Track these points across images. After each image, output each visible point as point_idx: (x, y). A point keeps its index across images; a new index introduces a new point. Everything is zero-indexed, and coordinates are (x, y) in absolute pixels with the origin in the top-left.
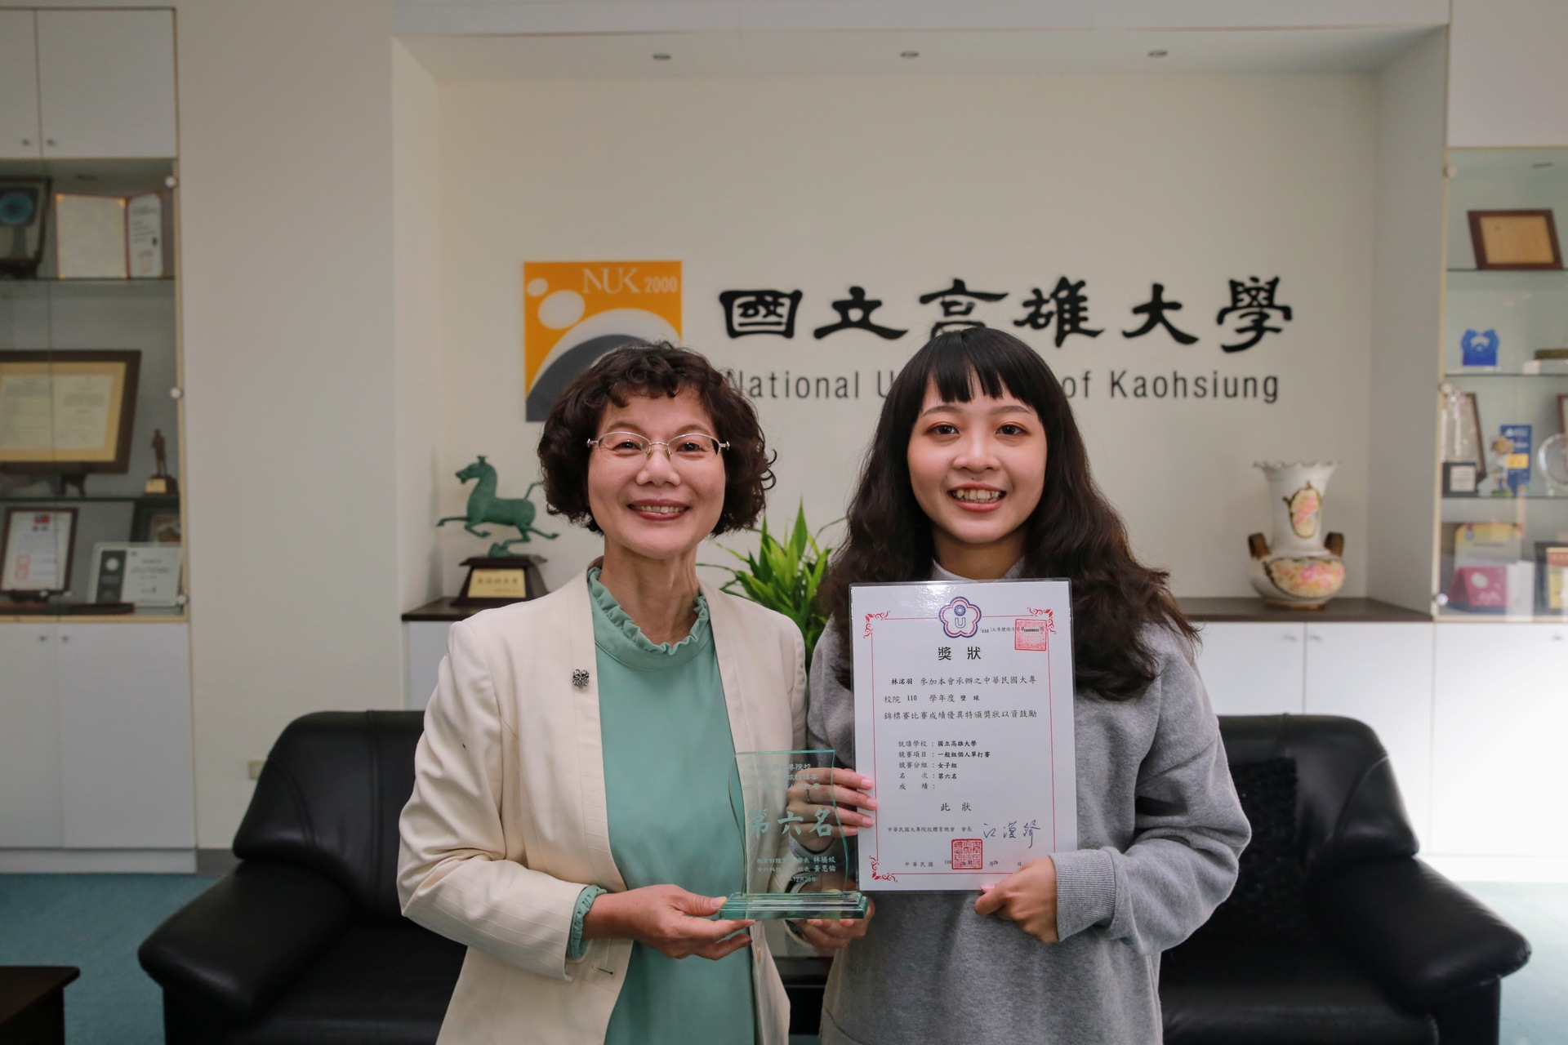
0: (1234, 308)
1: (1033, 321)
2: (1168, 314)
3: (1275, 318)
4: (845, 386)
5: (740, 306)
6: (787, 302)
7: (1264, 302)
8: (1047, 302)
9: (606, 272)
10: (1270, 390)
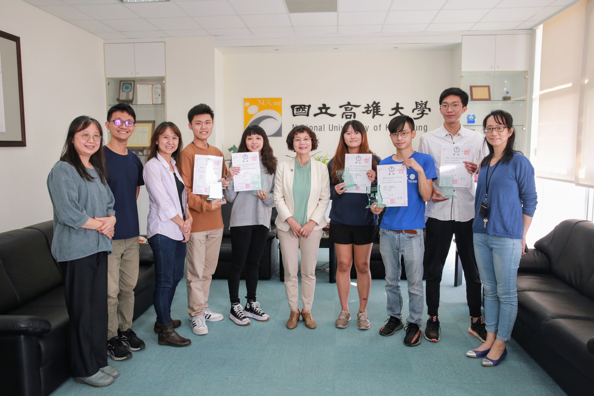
0: (416, 109)
1: (367, 112)
2: (400, 110)
3: (427, 111)
4: (321, 128)
5: (296, 109)
6: (307, 108)
7: (424, 107)
8: (370, 107)
9: (263, 100)
10: (425, 129)
